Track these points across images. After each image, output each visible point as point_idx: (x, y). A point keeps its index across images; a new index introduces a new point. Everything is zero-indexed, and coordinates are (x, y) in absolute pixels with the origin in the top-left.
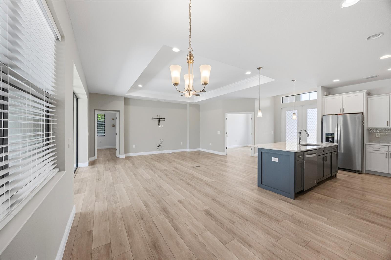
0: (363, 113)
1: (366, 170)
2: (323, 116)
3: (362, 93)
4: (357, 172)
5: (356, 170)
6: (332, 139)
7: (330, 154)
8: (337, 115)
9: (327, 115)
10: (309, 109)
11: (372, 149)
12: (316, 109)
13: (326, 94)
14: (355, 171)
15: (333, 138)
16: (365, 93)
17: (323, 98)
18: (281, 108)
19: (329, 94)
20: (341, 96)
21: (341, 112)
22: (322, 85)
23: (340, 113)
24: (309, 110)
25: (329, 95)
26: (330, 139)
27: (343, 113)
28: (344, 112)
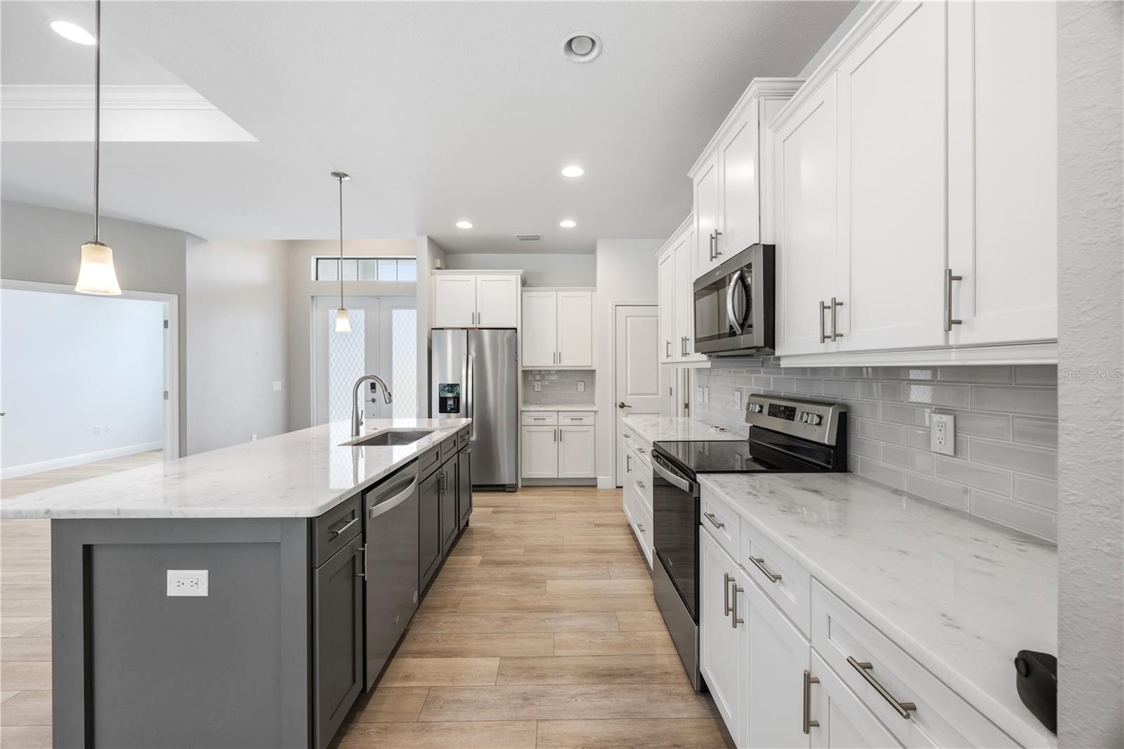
0: (516, 329)
1: (522, 479)
2: (433, 331)
3: (514, 277)
4: (507, 490)
5: (505, 485)
6: (454, 402)
7: (455, 460)
8: (466, 330)
9: (442, 329)
10: (398, 311)
11: (532, 422)
12: (415, 312)
13: (439, 266)
14: (502, 488)
15: (457, 399)
16: (519, 277)
17: (432, 275)
18: (312, 297)
19: (446, 266)
20: (474, 277)
21: (473, 323)
22: (429, 235)
23: (472, 326)
24: (395, 312)
25: (446, 268)
26: (450, 402)
27: (478, 326)
28: (479, 323)
